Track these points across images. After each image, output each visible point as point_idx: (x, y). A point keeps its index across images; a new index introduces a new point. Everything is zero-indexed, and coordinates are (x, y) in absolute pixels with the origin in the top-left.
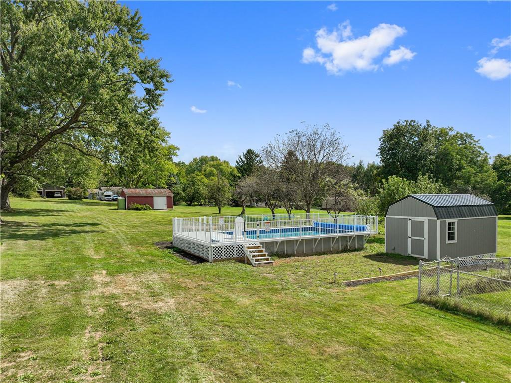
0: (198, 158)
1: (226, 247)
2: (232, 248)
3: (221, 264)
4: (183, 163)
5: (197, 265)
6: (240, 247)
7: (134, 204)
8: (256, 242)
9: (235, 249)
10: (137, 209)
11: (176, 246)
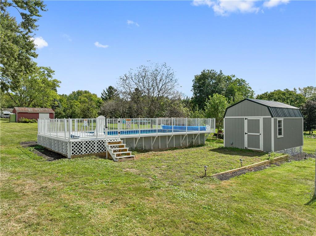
0: (76, 92)
1: (87, 142)
2: (93, 143)
3: (80, 160)
4: (66, 95)
5: (53, 161)
6: (101, 143)
7: (23, 118)
8: (118, 138)
9: (96, 145)
10: (25, 122)
11: (40, 144)
